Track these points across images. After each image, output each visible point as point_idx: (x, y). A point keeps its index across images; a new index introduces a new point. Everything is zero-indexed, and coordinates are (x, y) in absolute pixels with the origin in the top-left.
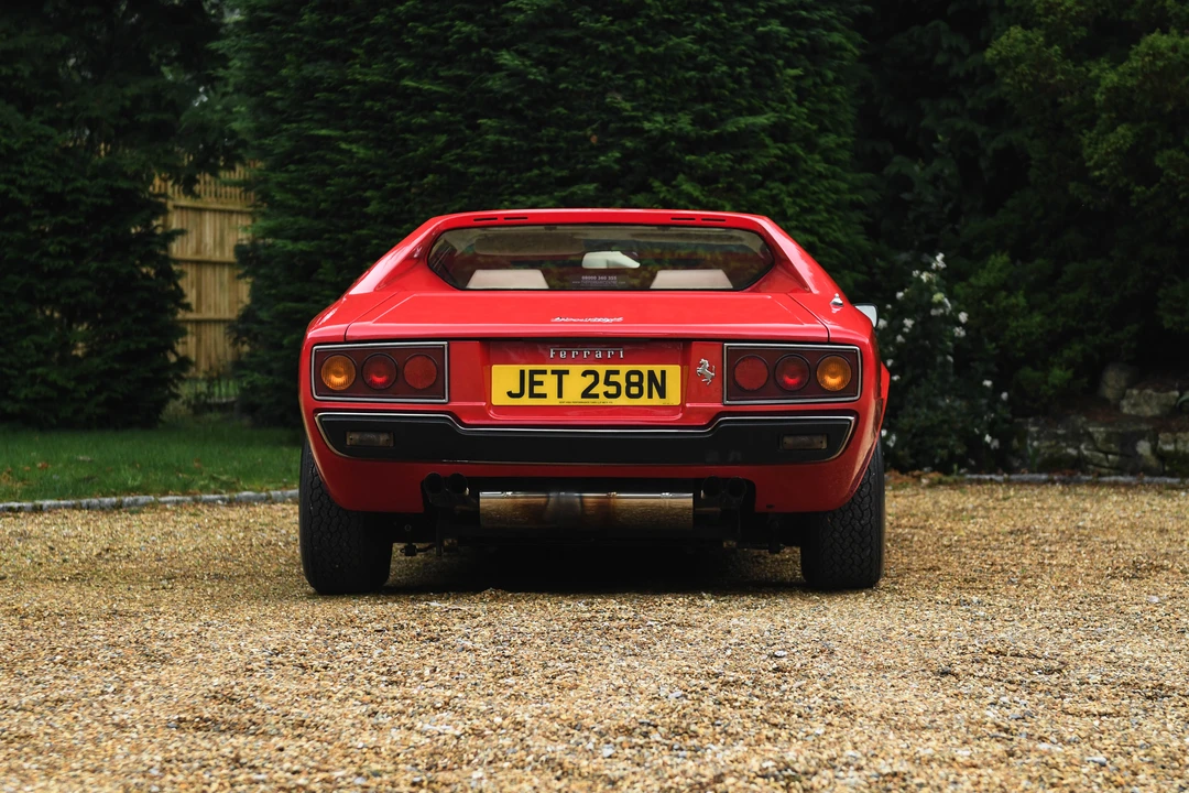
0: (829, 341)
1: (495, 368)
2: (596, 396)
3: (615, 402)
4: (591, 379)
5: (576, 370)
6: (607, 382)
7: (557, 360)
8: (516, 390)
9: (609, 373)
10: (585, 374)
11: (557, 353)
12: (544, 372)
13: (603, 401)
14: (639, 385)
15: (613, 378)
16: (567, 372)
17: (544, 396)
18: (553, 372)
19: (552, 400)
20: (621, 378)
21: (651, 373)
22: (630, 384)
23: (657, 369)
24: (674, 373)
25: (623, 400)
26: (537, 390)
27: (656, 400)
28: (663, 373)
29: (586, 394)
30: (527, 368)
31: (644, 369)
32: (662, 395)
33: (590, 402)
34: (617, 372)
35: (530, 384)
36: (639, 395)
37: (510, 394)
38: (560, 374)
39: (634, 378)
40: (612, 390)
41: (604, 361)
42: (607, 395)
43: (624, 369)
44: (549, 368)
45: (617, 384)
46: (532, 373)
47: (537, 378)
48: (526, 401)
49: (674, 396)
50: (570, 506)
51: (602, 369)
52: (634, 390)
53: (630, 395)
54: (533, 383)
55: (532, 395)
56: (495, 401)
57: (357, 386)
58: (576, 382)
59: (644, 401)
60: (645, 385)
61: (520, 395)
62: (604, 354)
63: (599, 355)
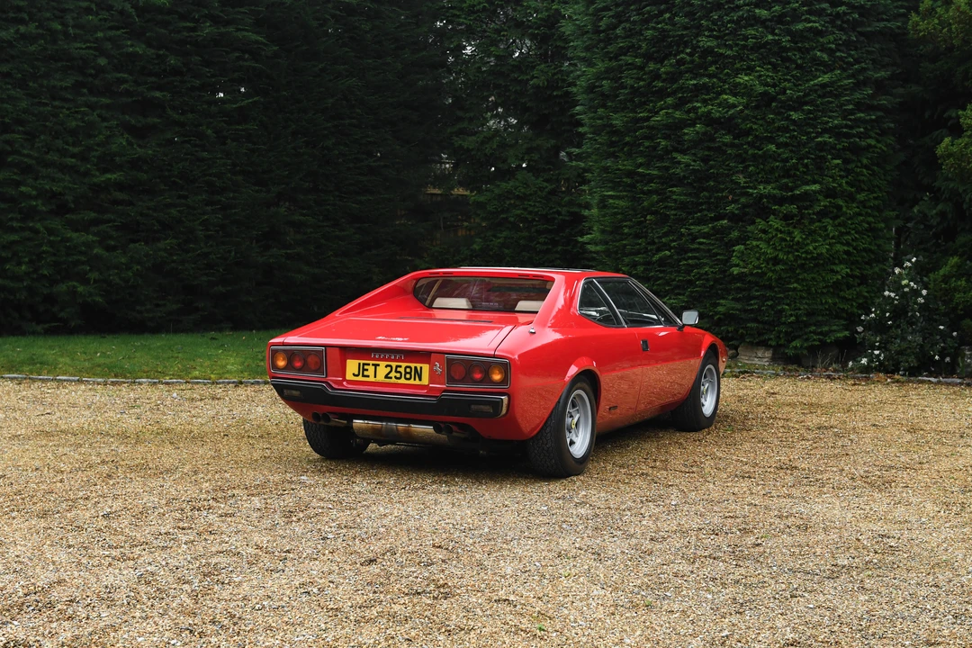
0: (494, 356)
1: (348, 361)
2: (391, 378)
3: (399, 381)
4: (389, 369)
5: (383, 364)
6: (396, 372)
7: (375, 359)
8: (357, 373)
9: (397, 367)
10: (386, 367)
11: (375, 355)
12: (369, 365)
13: (394, 380)
14: (410, 373)
15: (399, 369)
16: (378, 365)
17: (368, 376)
18: (373, 365)
19: (371, 379)
20: (402, 370)
21: (416, 368)
22: (406, 373)
23: (418, 366)
24: (426, 368)
25: (403, 381)
26: (366, 373)
27: (417, 382)
28: (421, 368)
29: (386, 377)
30: (362, 362)
31: (413, 365)
32: (420, 379)
33: (388, 380)
34: (400, 366)
35: (362, 369)
36: (410, 379)
37: (354, 374)
38: (376, 366)
39: (408, 370)
40: (398, 375)
41: (395, 360)
42: (395, 377)
43: (404, 365)
44: (371, 362)
45: (400, 372)
46: (364, 364)
47: (366, 367)
48: (360, 378)
49: (425, 381)
50: (392, 430)
51: (394, 364)
52: (408, 376)
53: (406, 379)
54: (364, 370)
55: (363, 376)
56: (347, 378)
57: (289, 367)
58: (382, 370)
59: (412, 382)
60: (413, 373)
61: (358, 376)
62: (395, 357)
63: (393, 357)
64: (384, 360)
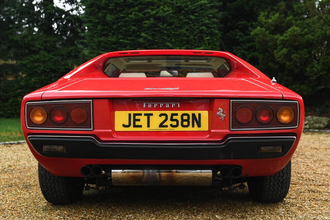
0: (283, 99)
1: (116, 112)
2: (167, 126)
3: (176, 129)
4: (163, 118)
5: (156, 113)
6: (172, 120)
7: (147, 109)
8: (127, 124)
9: (173, 115)
10: (161, 115)
11: (147, 105)
12: (140, 115)
13: (169, 129)
14: (188, 120)
15: (174, 117)
16: (152, 115)
17: (141, 126)
18: (145, 115)
19: (145, 128)
20: (178, 118)
21: (194, 115)
22: (183, 120)
23: (197, 113)
24: (205, 115)
25: (180, 128)
26: (137, 123)
27: (196, 128)
28: (200, 115)
29: (161, 125)
30: (132, 112)
31: (190, 113)
32: (199, 126)
33: (163, 129)
34: (177, 115)
35: (133, 120)
36: (188, 126)
37: (124, 126)
38: (148, 115)
39: (185, 118)
40: (174, 123)
41: (170, 109)
42: (171, 125)
43: (180, 113)
44: (143, 112)
45: (177, 120)
46: (135, 115)
47: (137, 117)
48: (131, 129)
49: (205, 126)
50: (154, 177)
51: (169, 113)
52: (185, 123)
53: (183, 126)
54: (135, 120)
55: (135, 126)
56: (117, 129)
57: (48, 122)
58: (156, 119)
59: (190, 129)
60: (191, 120)
61: (129, 126)
62: (170, 105)
63: (168, 106)
64: (158, 109)
